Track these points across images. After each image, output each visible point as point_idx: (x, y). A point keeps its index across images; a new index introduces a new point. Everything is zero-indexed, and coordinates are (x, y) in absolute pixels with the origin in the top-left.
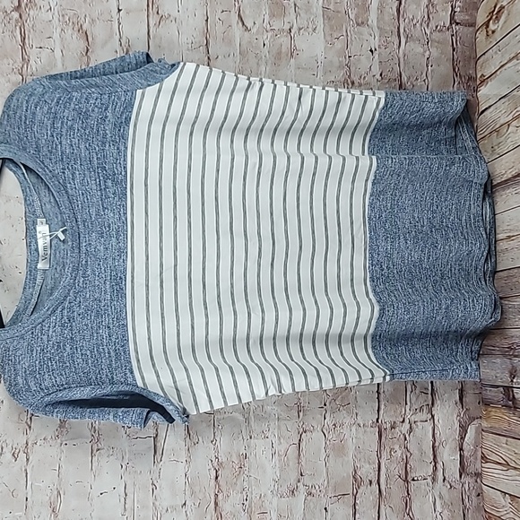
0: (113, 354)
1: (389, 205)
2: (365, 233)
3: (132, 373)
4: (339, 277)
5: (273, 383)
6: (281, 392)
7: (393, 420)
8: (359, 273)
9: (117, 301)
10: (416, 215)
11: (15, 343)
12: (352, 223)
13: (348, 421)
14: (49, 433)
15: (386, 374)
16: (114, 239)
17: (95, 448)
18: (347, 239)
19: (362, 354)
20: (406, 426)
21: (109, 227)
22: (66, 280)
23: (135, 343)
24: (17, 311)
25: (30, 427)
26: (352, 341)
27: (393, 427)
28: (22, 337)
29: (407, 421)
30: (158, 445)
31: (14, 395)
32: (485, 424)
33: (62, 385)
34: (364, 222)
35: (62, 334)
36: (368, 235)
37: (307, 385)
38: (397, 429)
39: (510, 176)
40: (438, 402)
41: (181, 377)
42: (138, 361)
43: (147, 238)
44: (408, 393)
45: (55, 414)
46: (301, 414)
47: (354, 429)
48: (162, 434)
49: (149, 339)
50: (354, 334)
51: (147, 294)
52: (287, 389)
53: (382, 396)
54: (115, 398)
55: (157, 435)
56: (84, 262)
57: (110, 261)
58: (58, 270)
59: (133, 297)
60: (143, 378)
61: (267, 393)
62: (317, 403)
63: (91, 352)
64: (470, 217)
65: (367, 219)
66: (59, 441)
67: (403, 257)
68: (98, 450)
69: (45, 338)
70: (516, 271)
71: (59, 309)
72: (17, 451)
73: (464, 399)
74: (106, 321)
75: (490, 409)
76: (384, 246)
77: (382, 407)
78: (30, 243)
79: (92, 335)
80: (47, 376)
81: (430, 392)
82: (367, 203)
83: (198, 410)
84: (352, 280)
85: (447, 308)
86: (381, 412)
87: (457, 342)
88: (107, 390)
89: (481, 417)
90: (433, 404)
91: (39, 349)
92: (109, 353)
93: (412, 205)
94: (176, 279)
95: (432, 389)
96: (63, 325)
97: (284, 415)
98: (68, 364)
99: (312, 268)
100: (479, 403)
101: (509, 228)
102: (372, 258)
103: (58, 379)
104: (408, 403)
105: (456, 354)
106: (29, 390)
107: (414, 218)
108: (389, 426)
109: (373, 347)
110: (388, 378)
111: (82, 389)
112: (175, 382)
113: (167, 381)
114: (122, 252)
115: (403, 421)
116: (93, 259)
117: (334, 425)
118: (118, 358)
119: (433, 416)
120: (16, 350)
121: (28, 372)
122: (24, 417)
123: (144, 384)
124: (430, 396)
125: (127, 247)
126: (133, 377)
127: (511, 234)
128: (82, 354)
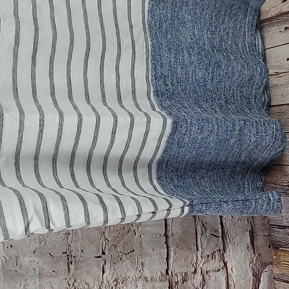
1: (169, 15)
2: (146, 40)
4: (118, 86)
5: (37, 212)
6: (48, 227)
7: (183, 270)
8: (142, 86)
10: (196, 32)
12: (131, 27)
13: (132, 273)
15: (185, 203)
18: (126, 42)
19: (147, 186)
20: (199, 277)
26: (135, 169)
27: (184, 280)
29: (199, 271)
32: (276, 271)
34: (144, 29)
36: (150, 43)
37: (87, 216)
38: (189, 282)
39: (274, 15)
40: (230, 247)
44: (199, 236)
46: (72, 267)
47: (140, 284)
50: (138, 158)
52: (58, 223)
53: (170, 240)
61: (27, 229)
62: (92, 251)
64: (245, 45)
65: (147, 26)
67: (187, 73)
70: (286, 107)
73: (255, 243)
75: (279, 253)
76: (168, 57)
77: (172, 254)
81: (220, 235)
82: (146, 9)
84: (134, 92)
85: (240, 130)
86: (171, 261)
87: (243, 177)
89: (272, 263)
90: (224, 249)
93: (192, 21)
95: (223, 232)
97: (48, 269)
99: (85, 73)
100: (269, 247)
101: (276, 64)
102: (155, 69)
104: (200, 249)
105: (244, 191)
107: (194, 35)
108: (180, 278)
109: (159, 178)
110: (187, 209)
115: (195, 272)
117: (116, 280)
119: (225, 264)
124: (221, 240)
127: (279, 71)
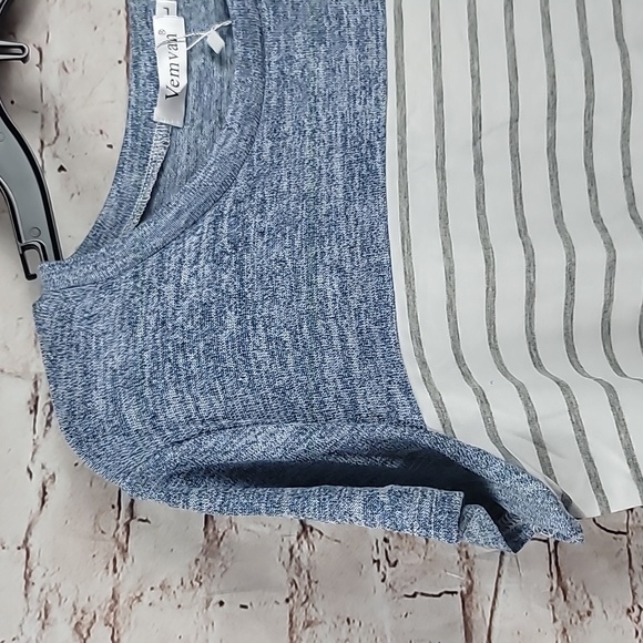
0: (352, 341)
3: (407, 391)
9: (363, 203)
11: (88, 302)
14: (176, 568)
16: (352, 50)
17: (300, 616)
21: (339, 17)
22: (228, 142)
23: (413, 317)
24: (98, 226)
25: (125, 551)
28: (108, 285)
30: (476, 617)
31: (79, 444)
33: (215, 419)
35: (215, 283)
41: (550, 405)
42: (423, 364)
43: (437, 48)
45: (193, 500)
48: (485, 585)
49: (451, 307)
51: (443, 189)
54: (361, 461)
55: (470, 589)
56: (273, 102)
57: (342, 102)
58: (206, 130)
59: (404, 195)
60: (440, 406)
63: (294, 334)
66: (201, 593)
68: (308, 624)
69: (169, 288)
71: (208, 219)
72: (89, 618)
74: (334, 251)
78: (137, 59)
79: (295, 289)
80: (172, 393)
83: (603, 502)
88: (342, 434)
91: (152, 319)
92: (343, 339)
94: (515, 155)
96: (217, 260)
98: (230, 364)
103: (203, 404)
106: (122, 429)
111: (271, 428)
112: (533, 420)
113: (510, 417)
114: (372, 82)
116: (297, 94)
118: (367, 354)
120: (91, 318)
121: (120, 380)
122: (110, 521)
123: (445, 423)
125: (385, 69)
126: (413, 403)
128: (269, 339)
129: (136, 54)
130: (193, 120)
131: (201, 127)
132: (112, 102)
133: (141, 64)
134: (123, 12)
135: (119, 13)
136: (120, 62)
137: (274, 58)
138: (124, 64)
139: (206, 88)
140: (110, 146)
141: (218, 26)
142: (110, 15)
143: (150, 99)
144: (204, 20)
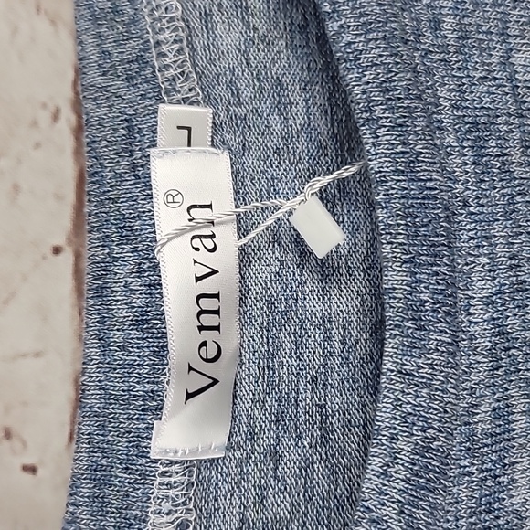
129: (101, 254)
130: (252, 436)
131: (274, 456)
132: (37, 355)
133: (117, 282)
134: (68, 117)
135: (56, 116)
136: (57, 250)
137: (481, 288)
138: (67, 258)
139: (286, 342)
140: (31, 469)
141: (324, 181)
142: (35, 124)
143: (139, 390)
144: (277, 151)
